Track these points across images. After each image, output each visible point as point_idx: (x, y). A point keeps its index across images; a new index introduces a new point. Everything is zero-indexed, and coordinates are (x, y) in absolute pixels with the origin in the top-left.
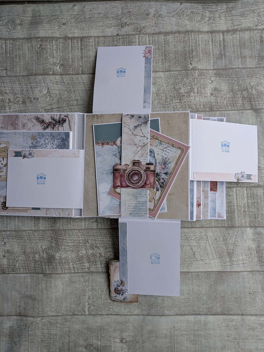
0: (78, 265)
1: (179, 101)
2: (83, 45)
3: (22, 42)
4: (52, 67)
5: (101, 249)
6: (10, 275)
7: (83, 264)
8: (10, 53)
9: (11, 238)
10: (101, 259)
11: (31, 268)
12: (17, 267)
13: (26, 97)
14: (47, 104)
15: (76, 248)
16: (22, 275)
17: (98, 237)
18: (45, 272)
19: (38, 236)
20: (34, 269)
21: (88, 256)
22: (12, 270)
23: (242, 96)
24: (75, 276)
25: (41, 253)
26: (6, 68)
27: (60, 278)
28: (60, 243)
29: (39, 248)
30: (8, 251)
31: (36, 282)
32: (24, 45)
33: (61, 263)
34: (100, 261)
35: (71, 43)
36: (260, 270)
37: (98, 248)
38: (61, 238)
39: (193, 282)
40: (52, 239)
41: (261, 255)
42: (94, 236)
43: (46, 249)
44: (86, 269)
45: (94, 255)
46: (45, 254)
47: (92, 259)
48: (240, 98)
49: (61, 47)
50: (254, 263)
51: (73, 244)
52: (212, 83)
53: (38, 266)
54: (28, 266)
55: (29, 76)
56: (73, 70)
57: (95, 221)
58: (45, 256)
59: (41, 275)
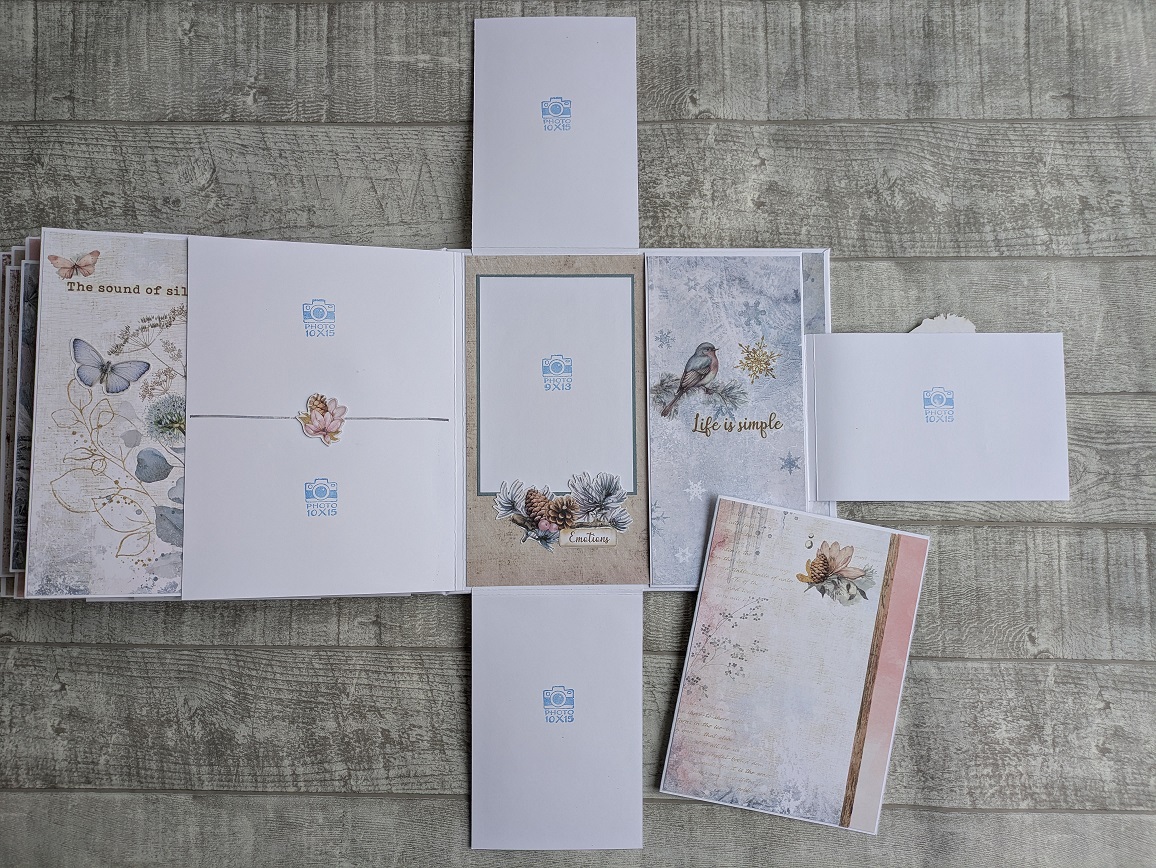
0: (309, 769)
1: (650, 221)
2: (336, 25)
3: (129, 8)
4: (229, 97)
5: (389, 716)
6: (75, 796)
7: (326, 765)
8: (86, 42)
9: (84, 668)
10: (388, 750)
11: (149, 773)
12: (100, 767)
13: (137, 193)
14: (208, 218)
15: (304, 709)
16: (118, 796)
17: (382, 676)
18: (196, 788)
19: (173, 667)
20: (158, 778)
21: (343, 739)
22: (83, 780)
23: (858, 212)
24: (297, 806)
25: (186, 724)
26: (71, 91)
27: (248, 806)
28: (250, 692)
29: (179, 706)
30: (73, 714)
31: (167, 821)
32: (134, 18)
33: (253, 756)
34: (384, 758)
35: (298, 18)
36: (920, 803)
37: (380, 714)
38: (254, 673)
39: (694, 834)
40: (224, 679)
41: (924, 753)
42: (365, 671)
43: (201, 709)
44: (337, 783)
45: (362, 737)
46: (198, 727)
47: (358, 750)
48: (852, 218)
49: (262, 32)
50: (900, 778)
51: (295, 696)
52: (760, 165)
53: (172, 766)
54: (138, 767)
55: (151, 123)
56: (300, 109)
57: (374, 623)
58: (198, 732)
59: (182, 797)
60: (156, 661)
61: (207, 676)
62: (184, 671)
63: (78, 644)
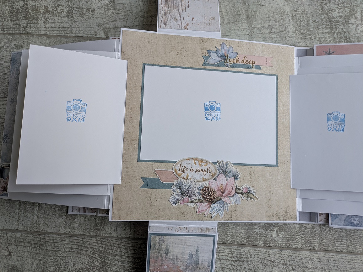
60: (60, 242)
61: (86, 251)
62: (74, 248)
63: (21, 231)
